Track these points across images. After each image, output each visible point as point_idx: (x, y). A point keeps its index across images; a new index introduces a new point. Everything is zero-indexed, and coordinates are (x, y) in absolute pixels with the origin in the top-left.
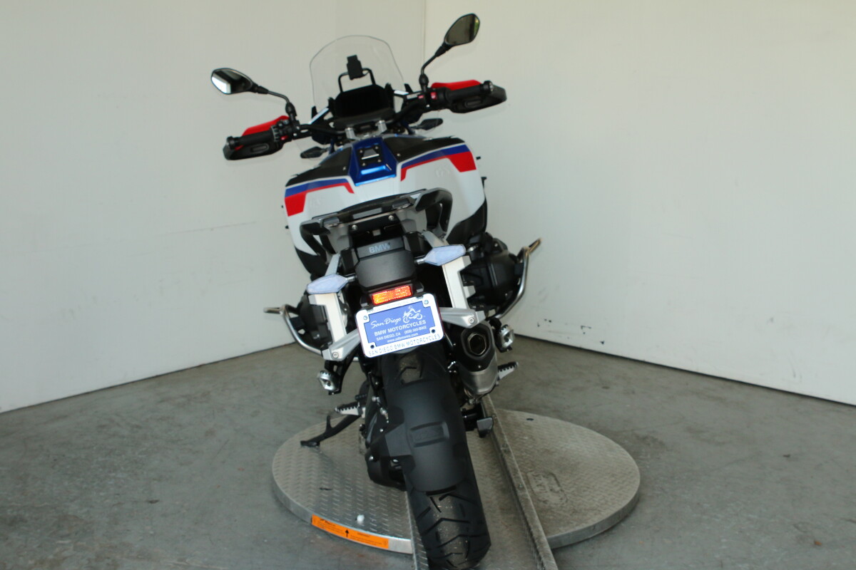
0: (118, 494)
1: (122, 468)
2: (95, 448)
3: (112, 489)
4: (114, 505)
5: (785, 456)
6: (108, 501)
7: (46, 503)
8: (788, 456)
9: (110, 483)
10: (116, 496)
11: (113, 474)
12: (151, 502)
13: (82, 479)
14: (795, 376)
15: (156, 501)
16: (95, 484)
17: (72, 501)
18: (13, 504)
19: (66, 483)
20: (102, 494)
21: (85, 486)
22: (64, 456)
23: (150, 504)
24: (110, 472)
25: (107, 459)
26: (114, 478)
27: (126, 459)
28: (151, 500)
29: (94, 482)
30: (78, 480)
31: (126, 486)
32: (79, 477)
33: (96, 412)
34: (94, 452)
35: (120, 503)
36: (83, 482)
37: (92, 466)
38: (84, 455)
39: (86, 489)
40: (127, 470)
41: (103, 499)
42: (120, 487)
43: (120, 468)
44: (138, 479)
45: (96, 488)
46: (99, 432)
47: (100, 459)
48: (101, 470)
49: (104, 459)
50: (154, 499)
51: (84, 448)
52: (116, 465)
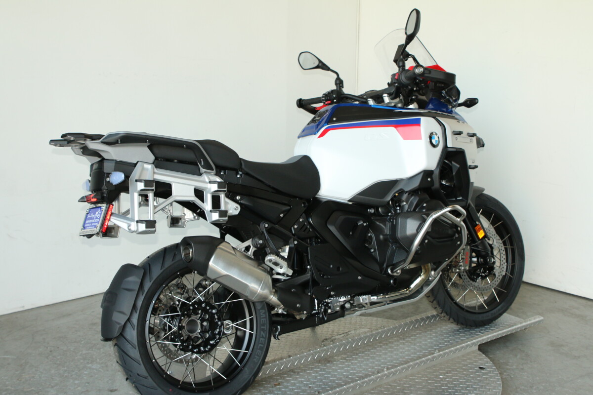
0: (88, 383)
1: (98, 360)
2: (83, 342)
3: (85, 378)
4: (82, 392)
6: (79, 388)
7: (33, 388)
9: (85, 372)
10: (87, 384)
11: (90, 365)
12: (111, 391)
13: (65, 368)
15: (116, 390)
16: (74, 373)
17: (52, 387)
18: (9, 387)
19: (53, 371)
20: (76, 382)
21: (66, 374)
22: (58, 348)
23: (110, 393)
24: (88, 363)
25: (90, 352)
26: (90, 368)
27: (103, 353)
28: (112, 389)
29: (74, 371)
30: (63, 369)
31: (96, 376)
32: (64, 367)
33: (93, 312)
34: (81, 346)
35: (87, 391)
36: (66, 371)
37: (76, 358)
38: (73, 348)
39: (66, 377)
40: (101, 362)
41: (76, 386)
42: (92, 376)
43: (96, 360)
44: (107, 371)
45: (74, 376)
46: (90, 328)
47: (84, 352)
48: (82, 361)
49: (87, 352)
50: (115, 388)
51: (75, 342)
52: (94, 357)
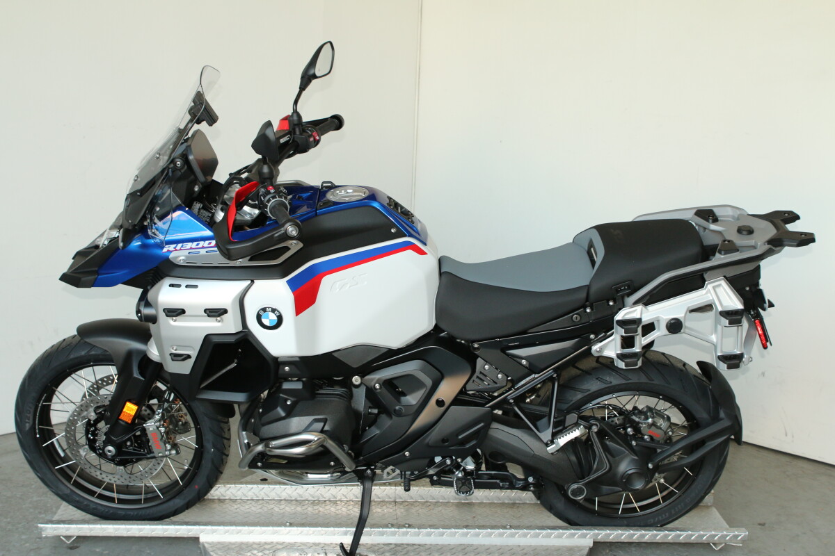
2: (33, 486)
4: (31, 550)
5: (760, 524)
6: (27, 545)
8: (762, 525)
10: (37, 540)
11: (43, 516)
12: (72, 548)
13: (9, 520)
14: (786, 435)
15: (77, 547)
16: (20, 526)
20: (24, 537)
21: (9, 527)
23: (69, 550)
24: (40, 513)
25: (42, 498)
29: (20, 523)
30: (5, 520)
32: (7, 518)
34: (31, 491)
35: (38, 548)
36: (9, 523)
37: (24, 506)
38: (20, 494)
39: (9, 530)
41: (23, 542)
43: (52, 509)
45: (20, 530)
47: (35, 499)
48: (31, 510)
49: (39, 498)
51: (23, 486)
52: (49, 505)
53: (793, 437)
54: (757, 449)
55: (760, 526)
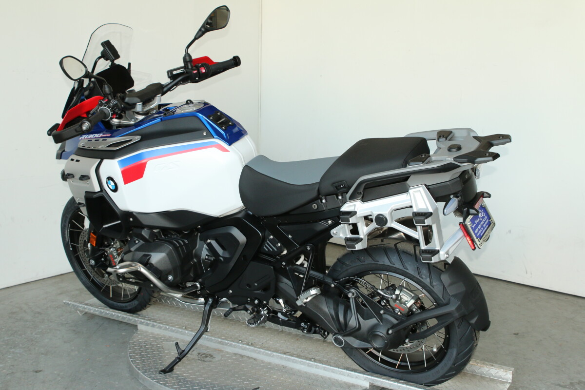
0: (13, 366)
1: (21, 345)
2: (4, 330)
3: (9, 361)
4: (8, 374)
5: (515, 334)
6: (4, 371)
9: (9, 357)
10: (11, 367)
11: (14, 350)
12: (36, 372)
14: (527, 273)
15: (41, 371)
23: (35, 373)
24: (11, 348)
25: (11, 338)
26: (13, 353)
27: (25, 338)
28: (36, 370)
31: (20, 359)
33: (11, 302)
34: (2, 333)
35: (13, 373)
40: (24, 347)
42: (16, 360)
43: (19, 345)
44: (31, 354)
46: (10, 317)
47: (6, 338)
48: (4, 346)
49: (9, 338)
50: (39, 369)
52: (16, 342)
53: (531, 274)
54: (507, 283)
55: (515, 335)
